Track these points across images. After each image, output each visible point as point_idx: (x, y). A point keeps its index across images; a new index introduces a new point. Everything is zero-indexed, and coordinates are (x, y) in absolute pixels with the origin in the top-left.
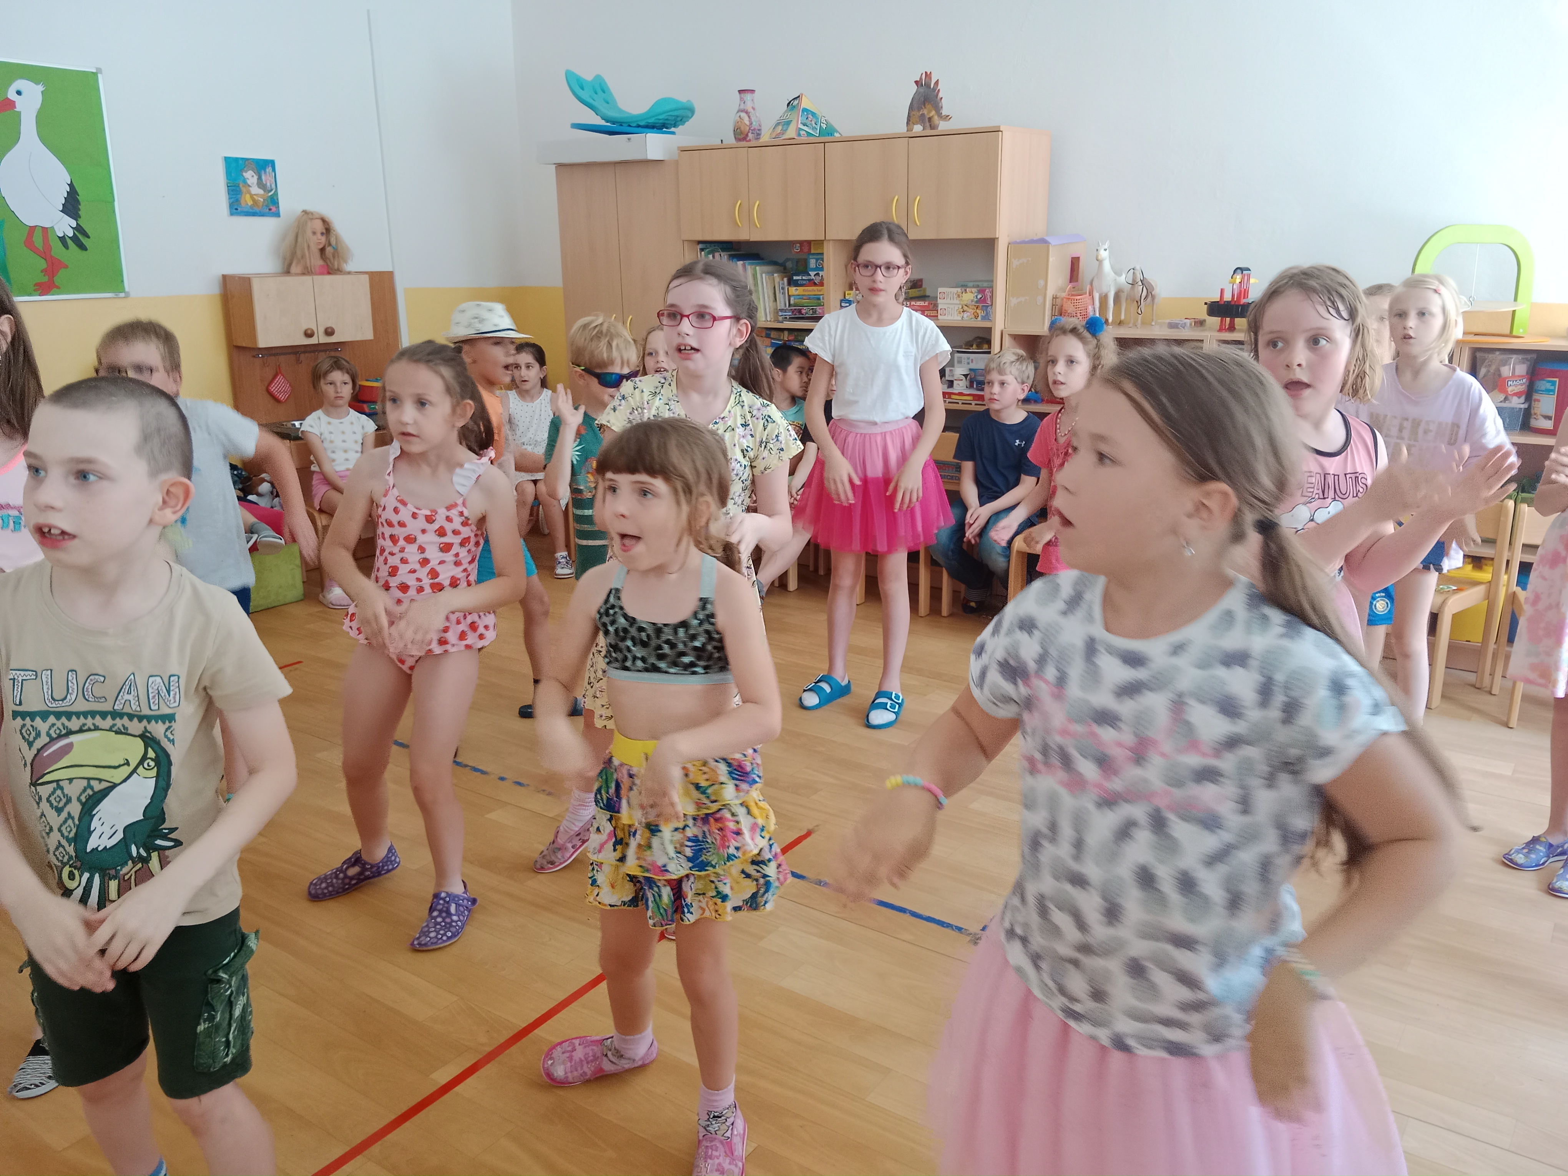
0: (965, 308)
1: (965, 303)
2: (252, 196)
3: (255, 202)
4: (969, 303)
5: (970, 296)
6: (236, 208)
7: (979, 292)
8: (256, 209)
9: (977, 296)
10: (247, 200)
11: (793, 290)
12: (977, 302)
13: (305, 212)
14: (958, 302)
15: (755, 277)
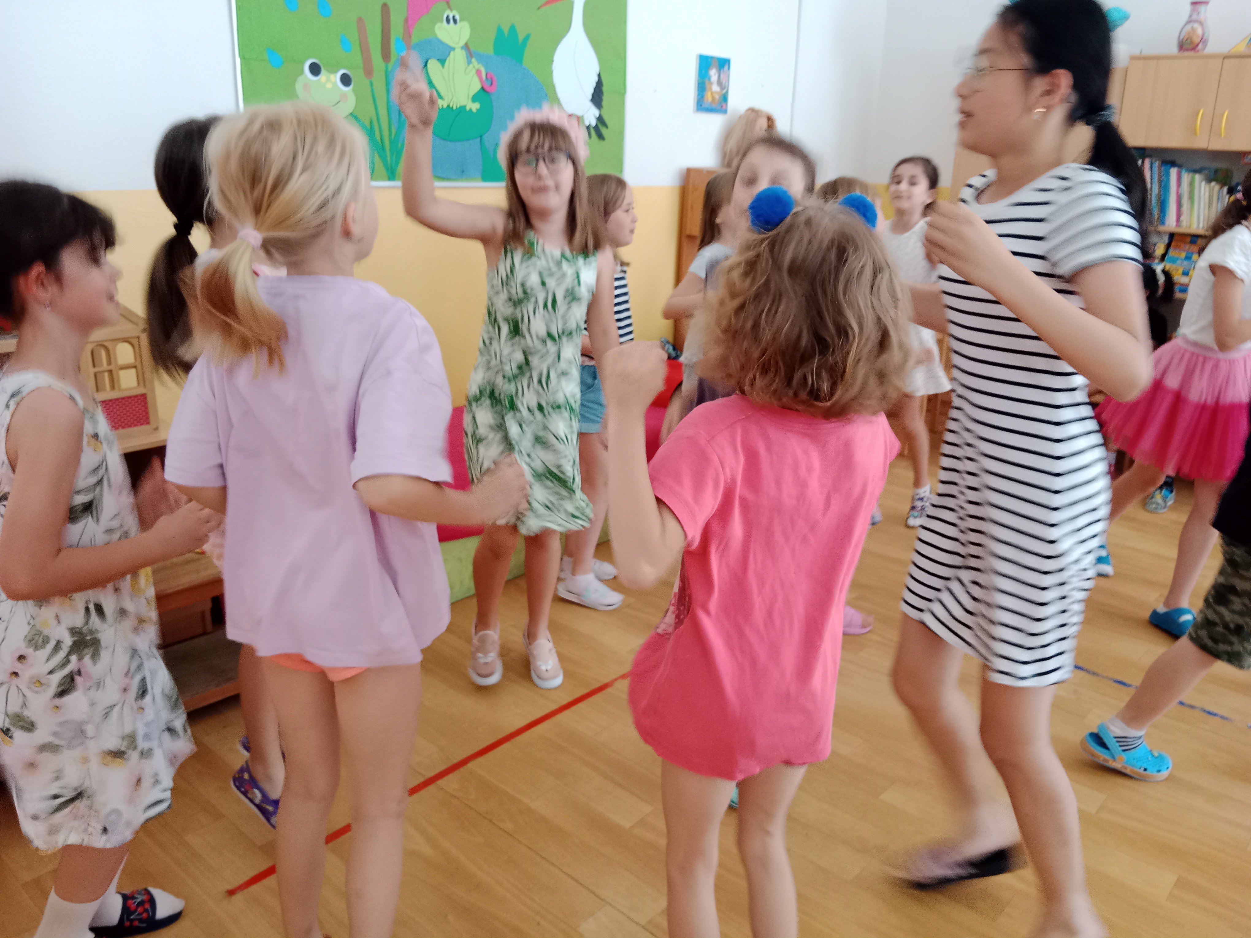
2: (712, 93)
3: (713, 98)
6: (701, 106)
8: (714, 106)
10: (708, 97)
13: (752, 110)
15: (1191, 184)
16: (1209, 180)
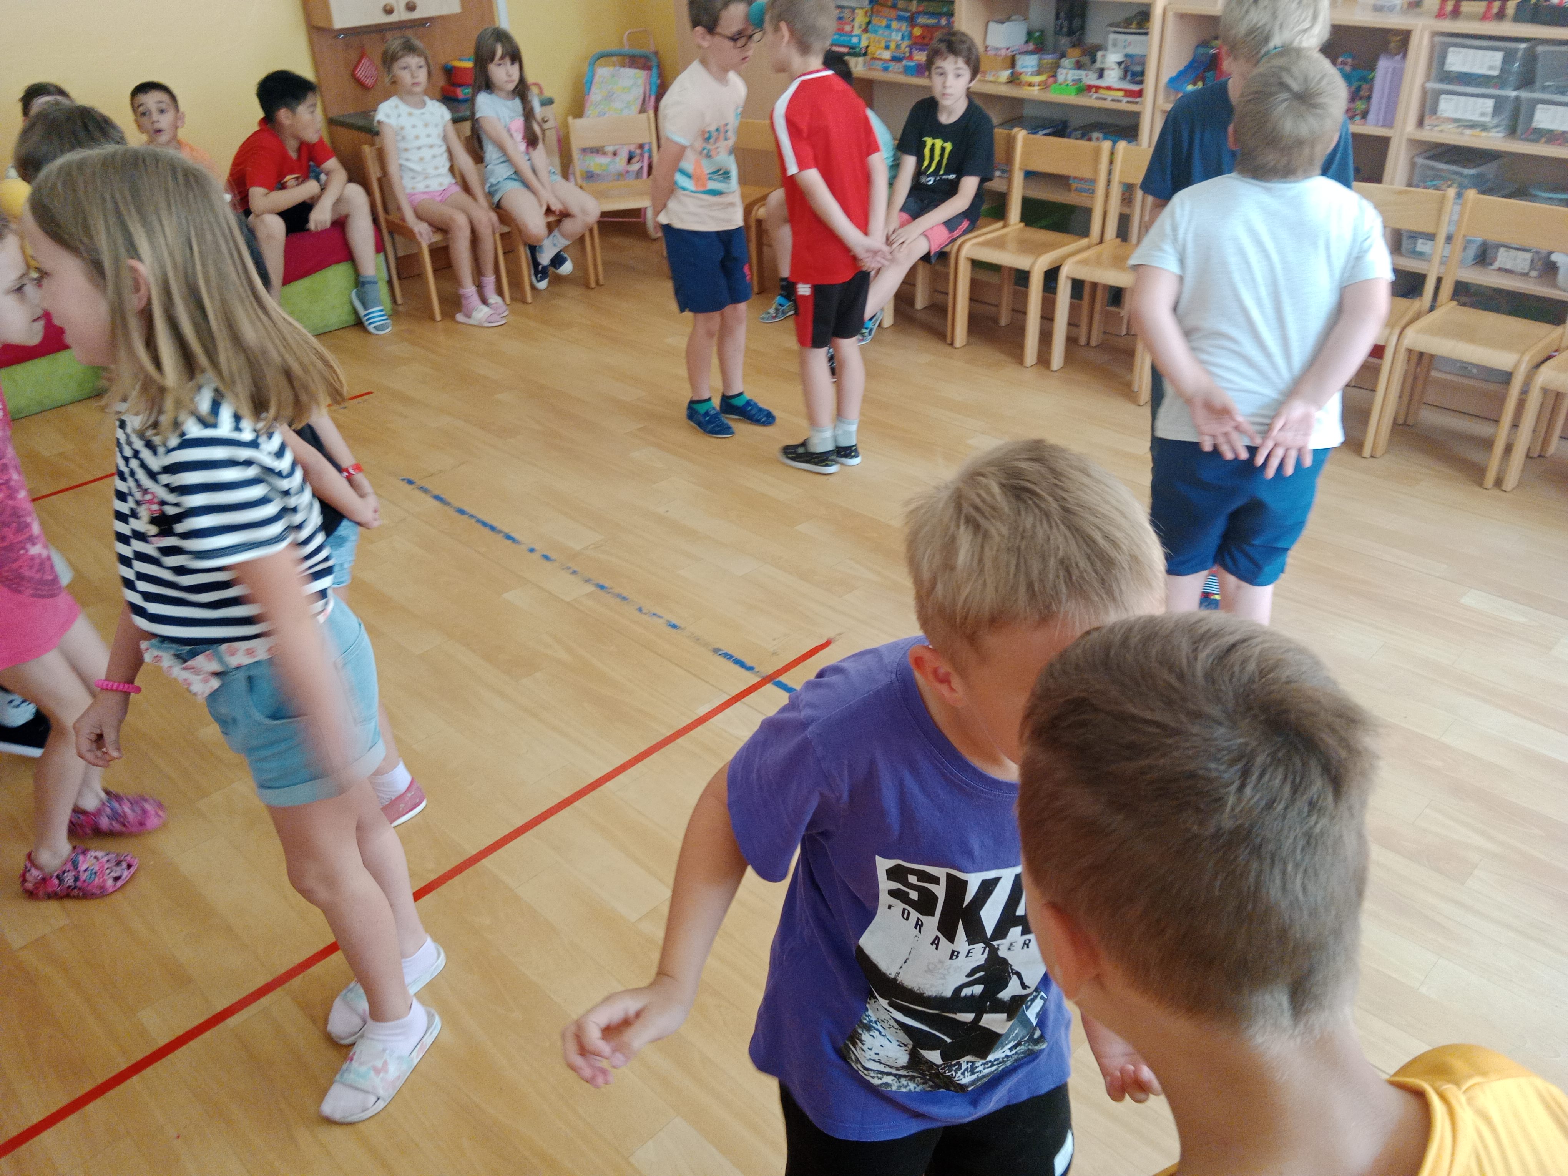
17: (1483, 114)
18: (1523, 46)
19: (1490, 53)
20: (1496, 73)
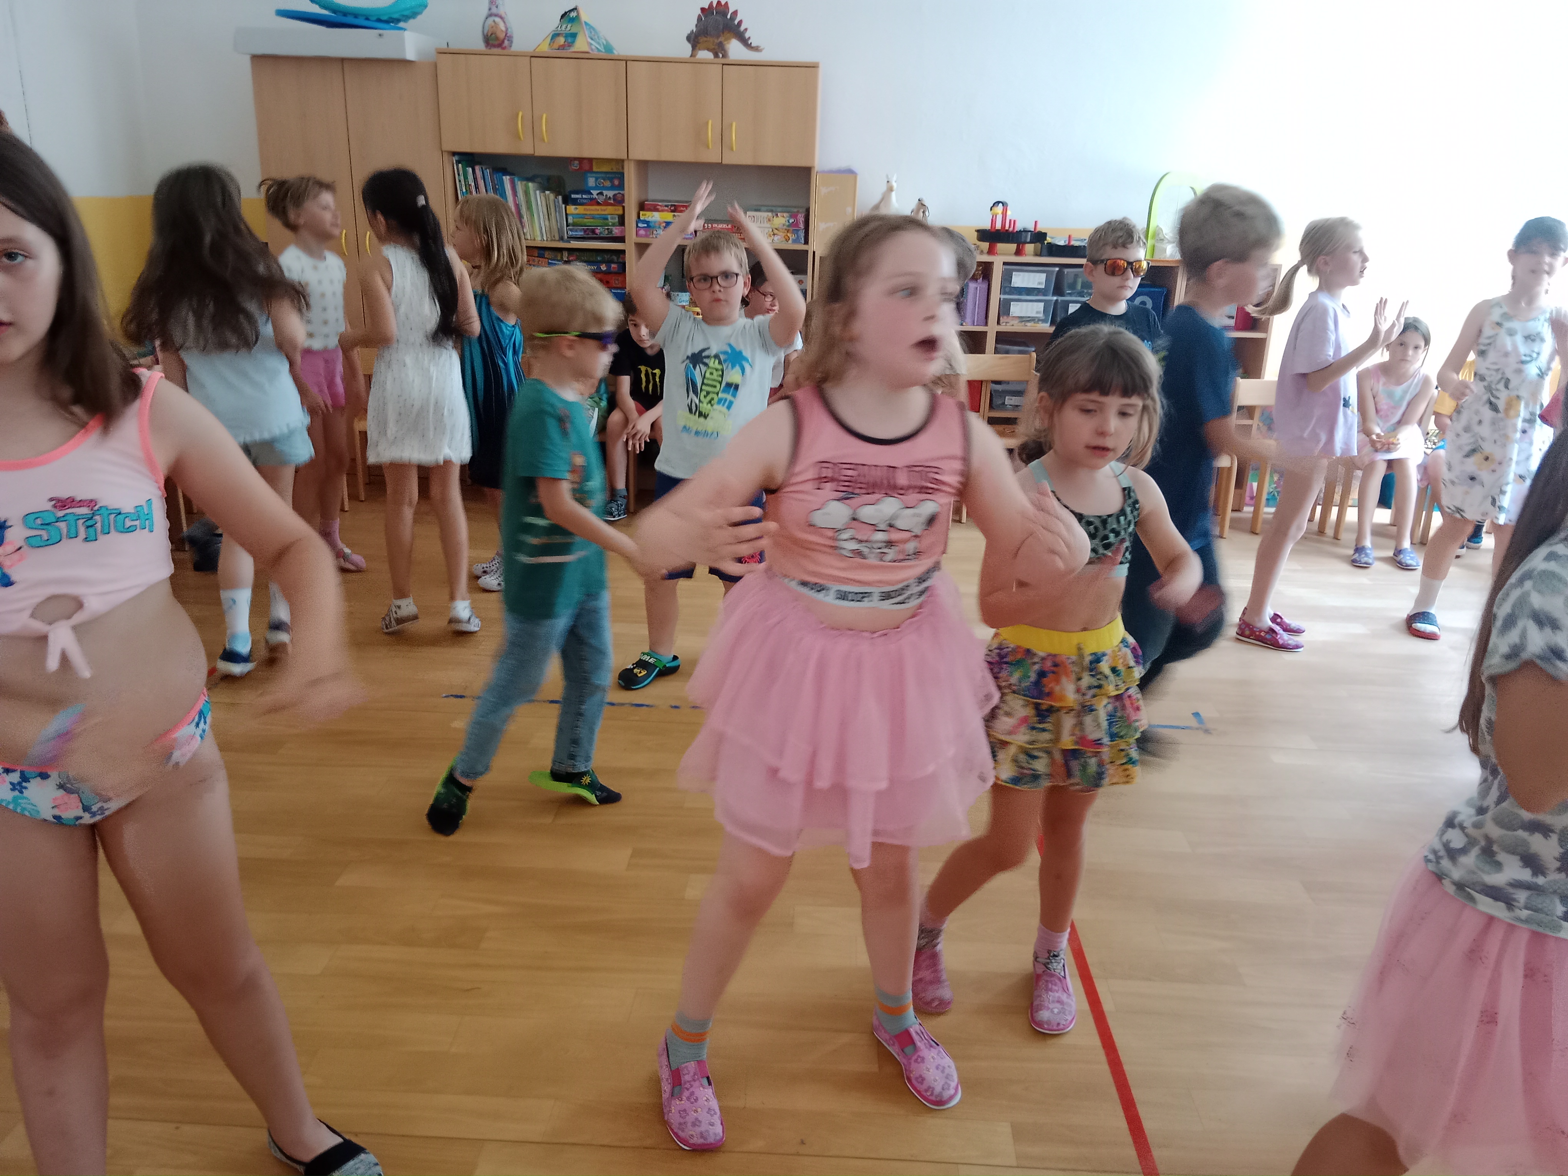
0: (776, 231)
1: (776, 227)
4: (781, 226)
5: (781, 220)
7: (791, 217)
9: (789, 222)
11: (571, 209)
12: (788, 226)
14: (768, 225)
15: (527, 193)
16: (543, 189)
17: (1037, 312)
18: (1057, 269)
19: (1038, 275)
20: (1043, 286)
